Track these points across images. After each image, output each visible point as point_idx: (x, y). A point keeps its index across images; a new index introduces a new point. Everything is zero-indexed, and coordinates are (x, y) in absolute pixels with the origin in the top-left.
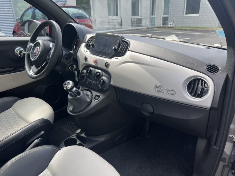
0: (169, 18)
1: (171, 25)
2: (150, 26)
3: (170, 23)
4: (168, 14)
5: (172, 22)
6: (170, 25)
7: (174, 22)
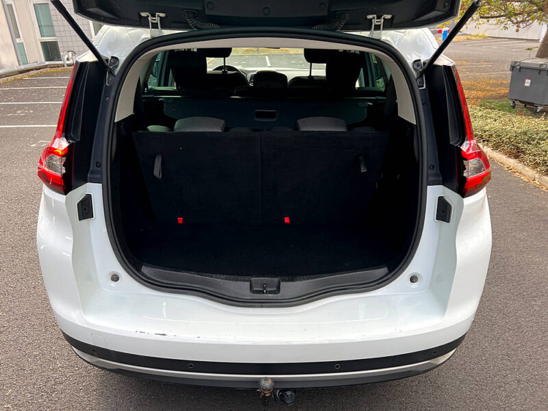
0: (60, 45)
1: (71, 60)
2: (20, 65)
3: (66, 57)
4: (55, 36)
5: (70, 54)
6: (68, 59)
7: (74, 53)
